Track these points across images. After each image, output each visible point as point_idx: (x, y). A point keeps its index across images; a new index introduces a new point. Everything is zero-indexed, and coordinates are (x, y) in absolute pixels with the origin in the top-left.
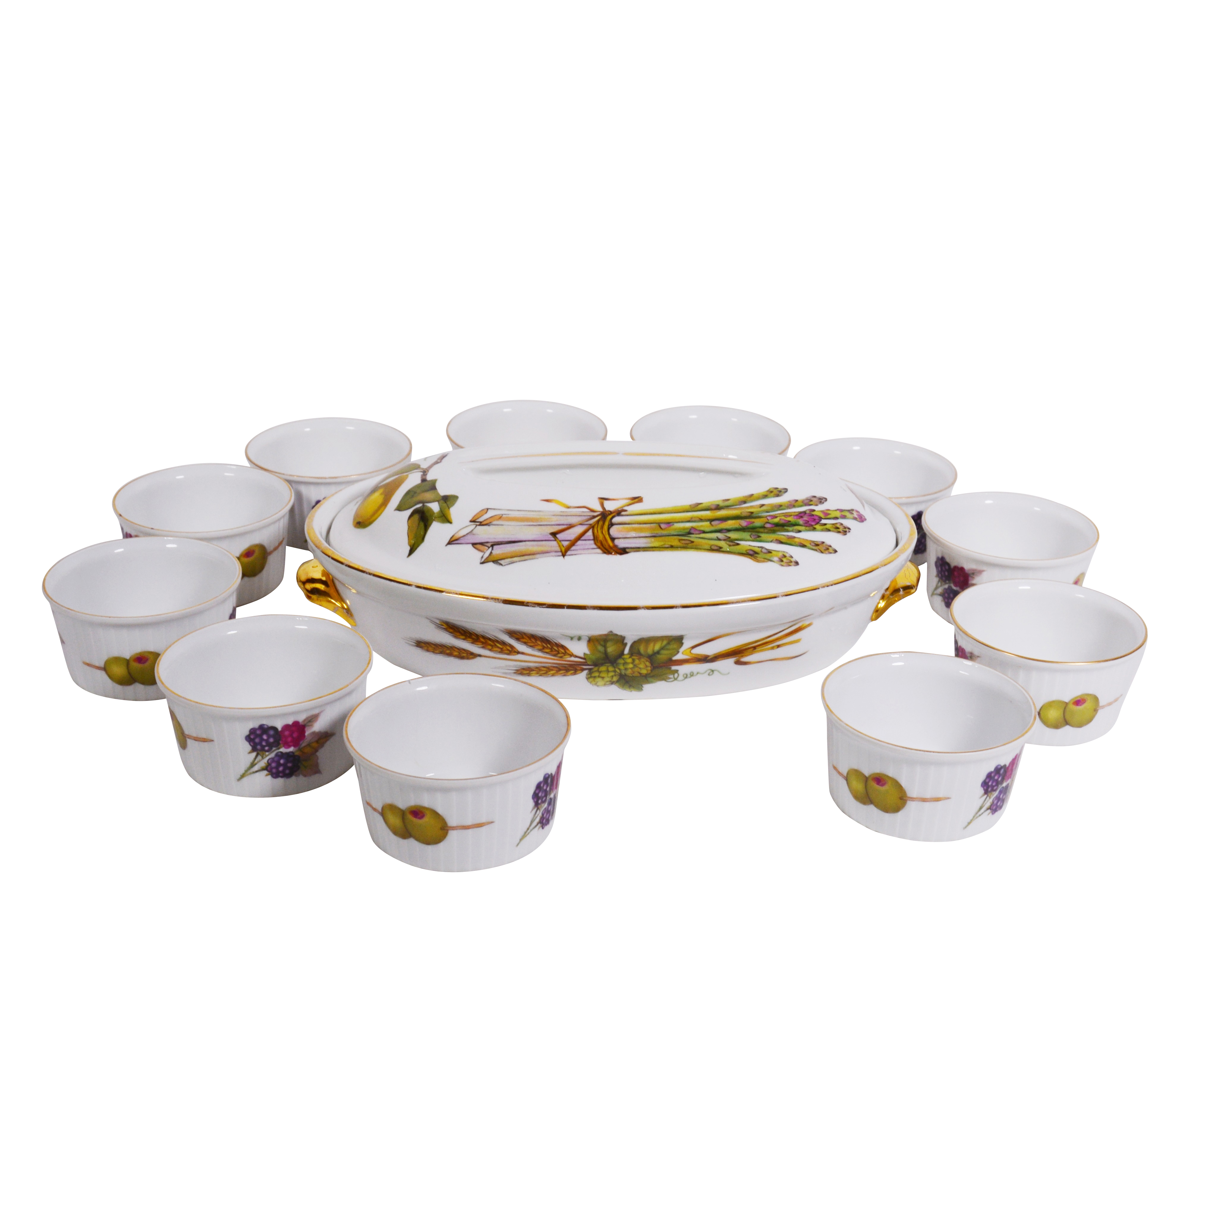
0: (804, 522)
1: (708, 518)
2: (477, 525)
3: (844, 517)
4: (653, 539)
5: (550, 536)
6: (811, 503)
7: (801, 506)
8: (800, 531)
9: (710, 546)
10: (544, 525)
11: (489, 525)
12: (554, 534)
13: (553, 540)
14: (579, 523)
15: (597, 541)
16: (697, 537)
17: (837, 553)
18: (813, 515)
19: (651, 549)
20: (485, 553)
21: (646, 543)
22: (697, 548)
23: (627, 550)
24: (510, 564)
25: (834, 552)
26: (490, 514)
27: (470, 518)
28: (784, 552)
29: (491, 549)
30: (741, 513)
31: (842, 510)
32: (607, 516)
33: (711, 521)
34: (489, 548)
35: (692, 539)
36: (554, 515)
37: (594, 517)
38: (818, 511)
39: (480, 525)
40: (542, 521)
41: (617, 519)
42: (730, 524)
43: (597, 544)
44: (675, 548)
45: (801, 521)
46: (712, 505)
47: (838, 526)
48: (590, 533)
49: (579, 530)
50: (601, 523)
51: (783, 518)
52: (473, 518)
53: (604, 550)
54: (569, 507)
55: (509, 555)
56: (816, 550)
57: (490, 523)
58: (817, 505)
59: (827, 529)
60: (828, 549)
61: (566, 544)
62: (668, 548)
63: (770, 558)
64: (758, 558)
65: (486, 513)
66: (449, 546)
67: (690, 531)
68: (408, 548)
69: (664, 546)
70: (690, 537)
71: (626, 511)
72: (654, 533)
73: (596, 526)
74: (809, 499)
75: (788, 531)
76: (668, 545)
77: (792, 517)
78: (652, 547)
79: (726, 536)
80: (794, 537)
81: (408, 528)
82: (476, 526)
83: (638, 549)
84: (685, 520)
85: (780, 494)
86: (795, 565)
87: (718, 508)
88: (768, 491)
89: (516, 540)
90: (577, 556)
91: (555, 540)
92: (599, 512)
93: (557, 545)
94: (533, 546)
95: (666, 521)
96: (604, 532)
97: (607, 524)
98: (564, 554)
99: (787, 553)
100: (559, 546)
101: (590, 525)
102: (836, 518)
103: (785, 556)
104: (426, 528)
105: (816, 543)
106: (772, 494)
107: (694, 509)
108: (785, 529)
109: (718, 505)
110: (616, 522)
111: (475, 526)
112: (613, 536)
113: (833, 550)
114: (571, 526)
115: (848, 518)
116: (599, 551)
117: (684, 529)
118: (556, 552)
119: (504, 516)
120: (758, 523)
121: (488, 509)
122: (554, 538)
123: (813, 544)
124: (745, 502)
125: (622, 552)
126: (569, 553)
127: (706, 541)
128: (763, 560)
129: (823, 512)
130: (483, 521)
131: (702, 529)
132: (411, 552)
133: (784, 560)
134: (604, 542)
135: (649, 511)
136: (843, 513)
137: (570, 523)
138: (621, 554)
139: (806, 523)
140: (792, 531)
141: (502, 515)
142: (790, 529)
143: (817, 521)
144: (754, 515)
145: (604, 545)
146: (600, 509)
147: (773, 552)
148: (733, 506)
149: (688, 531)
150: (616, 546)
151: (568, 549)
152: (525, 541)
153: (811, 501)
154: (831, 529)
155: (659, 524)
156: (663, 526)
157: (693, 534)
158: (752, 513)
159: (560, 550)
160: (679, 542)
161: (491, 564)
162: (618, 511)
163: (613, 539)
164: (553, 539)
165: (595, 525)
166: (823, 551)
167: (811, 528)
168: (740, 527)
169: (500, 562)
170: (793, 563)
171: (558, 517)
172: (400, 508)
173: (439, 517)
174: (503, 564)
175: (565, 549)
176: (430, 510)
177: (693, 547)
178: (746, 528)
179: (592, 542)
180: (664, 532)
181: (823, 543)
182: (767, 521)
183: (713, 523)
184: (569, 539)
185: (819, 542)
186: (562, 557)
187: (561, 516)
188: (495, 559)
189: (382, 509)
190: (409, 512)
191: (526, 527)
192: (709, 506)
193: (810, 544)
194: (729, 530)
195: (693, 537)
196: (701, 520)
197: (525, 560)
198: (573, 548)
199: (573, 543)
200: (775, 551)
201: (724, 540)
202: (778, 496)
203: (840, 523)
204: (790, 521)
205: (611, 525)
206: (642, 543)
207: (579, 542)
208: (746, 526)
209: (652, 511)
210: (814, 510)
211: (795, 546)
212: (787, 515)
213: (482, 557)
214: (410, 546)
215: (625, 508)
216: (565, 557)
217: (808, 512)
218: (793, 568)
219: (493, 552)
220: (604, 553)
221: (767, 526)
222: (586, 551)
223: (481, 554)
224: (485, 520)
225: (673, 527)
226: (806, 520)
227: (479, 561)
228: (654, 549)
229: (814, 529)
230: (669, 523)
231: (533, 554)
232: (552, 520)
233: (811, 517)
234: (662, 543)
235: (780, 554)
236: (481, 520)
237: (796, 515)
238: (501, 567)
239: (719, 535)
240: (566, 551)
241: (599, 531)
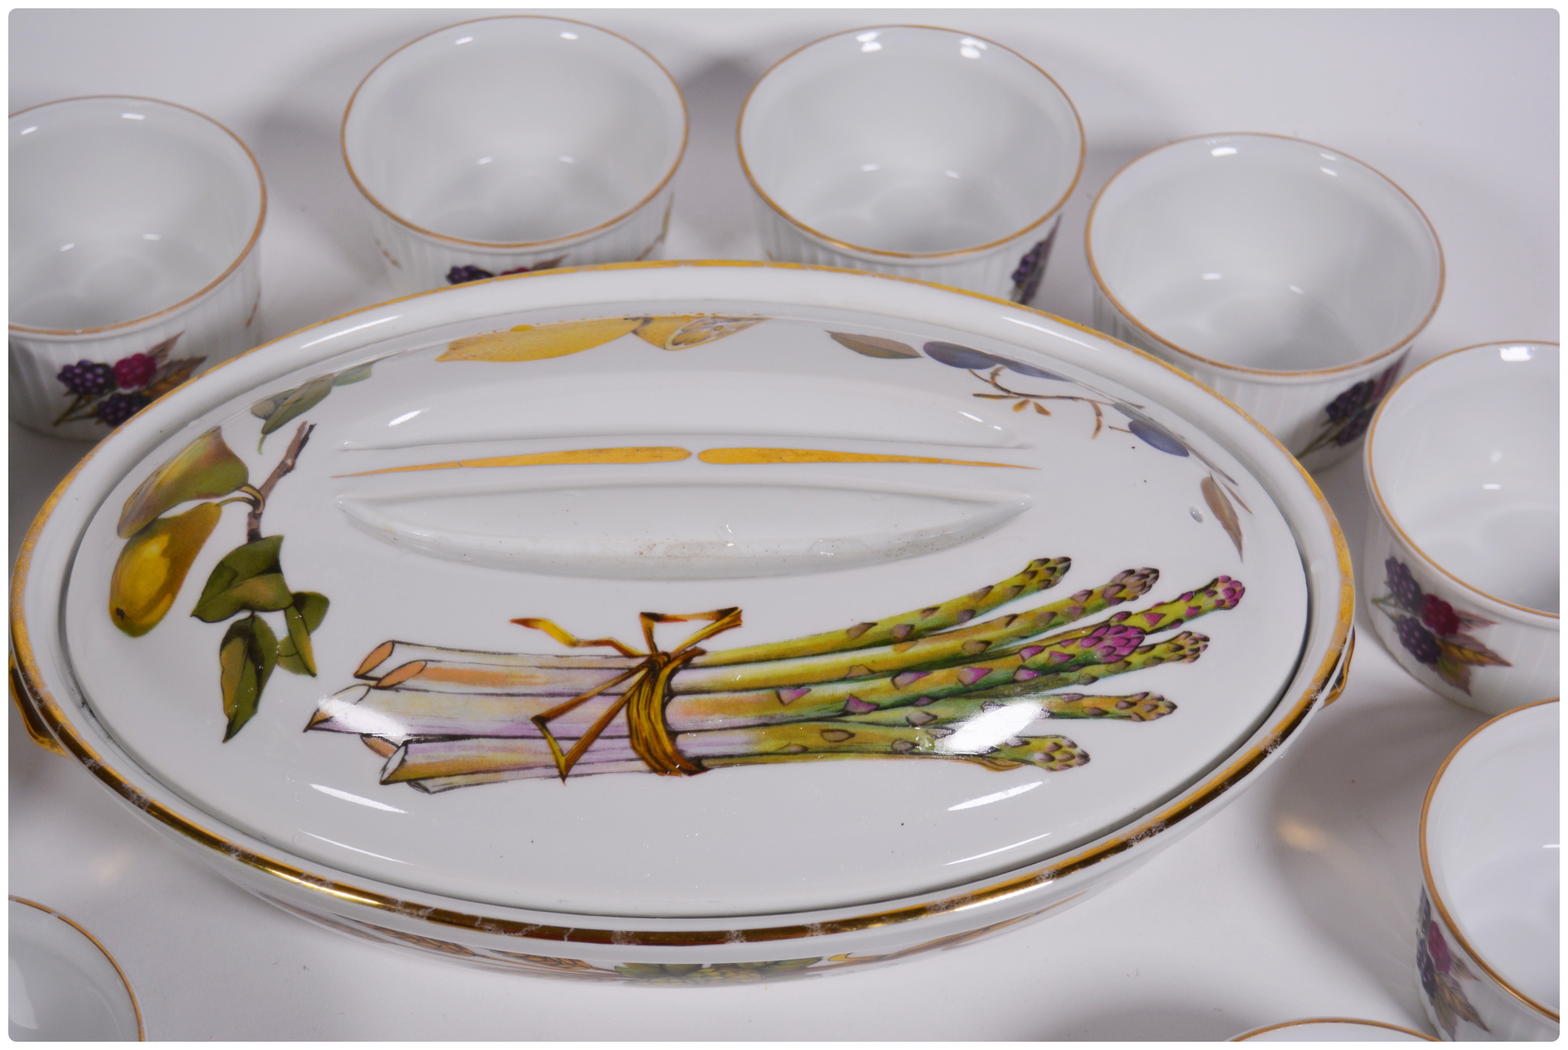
0: (1104, 652)
1: (888, 667)
2: (370, 687)
3: (1195, 613)
4: (763, 732)
5: (534, 726)
6: (1122, 595)
7: (1099, 608)
8: (1094, 679)
9: (890, 744)
10: (519, 695)
11: (397, 690)
12: (541, 721)
13: (540, 738)
14: (597, 690)
15: (638, 739)
16: (861, 723)
17: (1176, 711)
18: (1126, 629)
19: (758, 758)
20: (390, 759)
21: (747, 743)
22: (863, 750)
23: (705, 763)
24: (444, 790)
25: (1168, 710)
26: (401, 656)
27: (354, 667)
28: (1057, 737)
29: (403, 749)
30: (963, 646)
31: (1191, 592)
32: (661, 669)
33: (894, 673)
34: (399, 748)
35: (851, 728)
36: (540, 667)
37: (632, 672)
38: (1137, 614)
39: (377, 687)
40: (513, 684)
41: (684, 678)
42: (939, 679)
43: (638, 748)
44: (811, 753)
45: (1097, 653)
46: (898, 626)
47: (1181, 642)
48: (621, 718)
49: (597, 709)
50: (646, 690)
51: (1057, 648)
52: (361, 666)
53: (653, 762)
54: (574, 644)
55: (444, 770)
56: (1129, 717)
57: (400, 683)
58: (1135, 598)
59: (1155, 658)
60: (1156, 707)
61: (568, 746)
62: (796, 753)
63: (1024, 758)
64: (998, 762)
65: (390, 654)
66: (311, 733)
67: (846, 706)
68: (224, 721)
69: (786, 750)
70: (846, 722)
71: (702, 653)
72: (765, 716)
73: (635, 699)
74: (1118, 582)
75: (1067, 683)
76: (797, 745)
77: (1078, 642)
78: (761, 754)
79: (928, 714)
80: (1082, 696)
81: (223, 672)
82: (368, 691)
83: (729, 760)
84: (836, 676)
85: (1052, 578)
86: (1080, 765)
87: (911, 635)
88: (1025, 572)
89: (459, 732)
90: (593, 777)
91: (544, 738)
92: (643, 656)
93: (549, 751)
94: (495, 749)
95: (792, 682)
96: (653, 717)
97: (659, 690)
98: (564, 773)
99: (1064, 738)
100: (554, 753)
101: (623, 695)
102: (1178, 622)
103: (1058, 747)
104: (261, 679)
105: (1129, 700)
106: (1035, 581)
107: (857, 643)
108: (1061, 679)
109: (912, 627)
110: (681, 687)
111: (366, 688)
112: (673, 727)
113: (1169, 707)
114: (578, 700)
115: (1205, 612)
116: (641, 765)
117: (834, 700)
118: (546, 766)
119: (430, 665)
120: (1000, 669)
121: (394, 643)
122: (541, 730)
123: (1124, 705)
124: (972, 613)
125: (694, 768)
126: (575, 770)
127: (882, 731)
128: (1009, 763)
129: (1147, 613)
130: (384, 677)
131: (874, 698)
132: (232, 731)
133: (1058, 755)
134: (653, 744)
135: (753, 653)
136: (1193, 603)
137: (574, 691)
138: (691, 773)
139: (1109, 655)
140: (1076, 682)
141: (426, 661)
142: (1073, 676)
143: (1134, 642)
144: (992, 649)
145: (653, 751)
146: (642, 648)
147: (1034, 743)
148: (945, 627)
149: (841, 706)
150: (679, 753)
151: (573, 760)
152: (477, 737)
153: (1123, 587)
154: (1165, 656)
155: (776, 687)
156: (786, 695)
157: (853, 714)
158: (988, 643)
159: (554, 763)
160: (822, 736)
161: (404, 786)
162: (687, 652)
163: (673, 735)
164: (538, 733)
165: (633, 695)
166: (1143, 715)
167: (1121, 664)
168: (960, 686)
169: (423, 782)
170: (1077, 760)
171: (549, 671)
172: (203, 613)
173: (287, 656)
174: (432, 790)
175: (566, 760)
176: (267, 632)
177: (852, 749)
178: (971, 687)
179: (626, 742)
180: (789, 712)
181: (1146, 694)
182: (1021, 663)
183: (898, 680)
184: (574, 733)
185: (1137, 695)
186: (559, 780)
187: (558, 668)
188: (413, 777)
189: (166, 600)
190: (223, 627)
191: (479, 698)
192: (891, 632)
193: (1116, 706)
194: (933, 699)
195: (852, 724)
196: (872, 673)
197: (478, 784)
198: (585, 758)
199: (585, 744)
200: (1036, 737)
201: (923, 725)
202: (1048, 584)
203: (1184, 632)
204: (1073, 656)
205: (670, 694)
206: (737, 742)
207: (598, 744)
208: (973, 683)
209: (761, 652)
210: (1127, 615)
211: (1082, 718)
212: (1067, 640)
213: (384, 769)
214: (229, 716)
215: (702, 645)
216: (568, 780)
217: (1114, 622)
218: (1077, 772)
219: (407, 758)
220: (654, 770)
221: (1022, 675)
222: (613, 767)
223: (383, 761)
224: (388, 675)
225: (807, 697)
226: (1109, 647)
227: (377, 778)
228: (765, 758)
229: (1128, 667)
230: (800, 686)
231: (496, 771)
232: (537, 680)
233: (1121, 635)
234: (784, 742)
235: (1048, 743)
236: (379, 672)
237: (1086, 637)
238: (426, 794)
239: (912, 712)
240: (569, 767)
241: (643, 713)
